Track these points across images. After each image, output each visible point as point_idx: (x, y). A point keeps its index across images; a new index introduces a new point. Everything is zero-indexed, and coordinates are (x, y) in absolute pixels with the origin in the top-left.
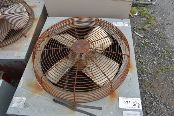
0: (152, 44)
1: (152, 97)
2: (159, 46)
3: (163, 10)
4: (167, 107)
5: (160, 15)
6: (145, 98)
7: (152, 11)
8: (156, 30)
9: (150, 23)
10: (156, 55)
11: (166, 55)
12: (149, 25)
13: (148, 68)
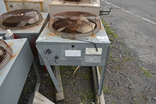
0: (117, 47)
1: (121, 74)
2: (121, 48)
3: (122, 31)
4: (132, 79)
5: (121, 33)
6: (116, 75)
7: (115, 31)
8: (119, 40)
9: (114, 37)
10: (120, 53)
11: (127, 53)
12: (114, 38)
13: (116, 59)
